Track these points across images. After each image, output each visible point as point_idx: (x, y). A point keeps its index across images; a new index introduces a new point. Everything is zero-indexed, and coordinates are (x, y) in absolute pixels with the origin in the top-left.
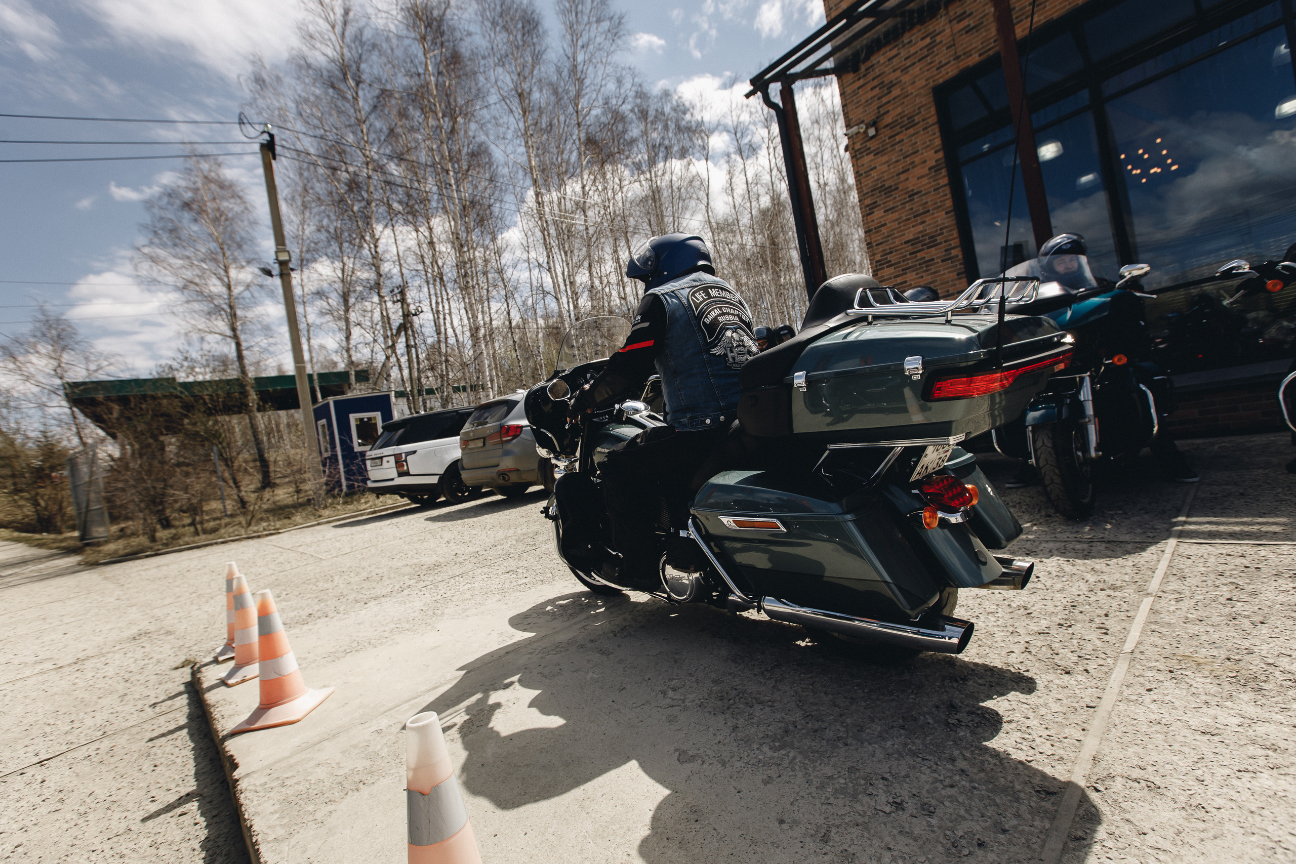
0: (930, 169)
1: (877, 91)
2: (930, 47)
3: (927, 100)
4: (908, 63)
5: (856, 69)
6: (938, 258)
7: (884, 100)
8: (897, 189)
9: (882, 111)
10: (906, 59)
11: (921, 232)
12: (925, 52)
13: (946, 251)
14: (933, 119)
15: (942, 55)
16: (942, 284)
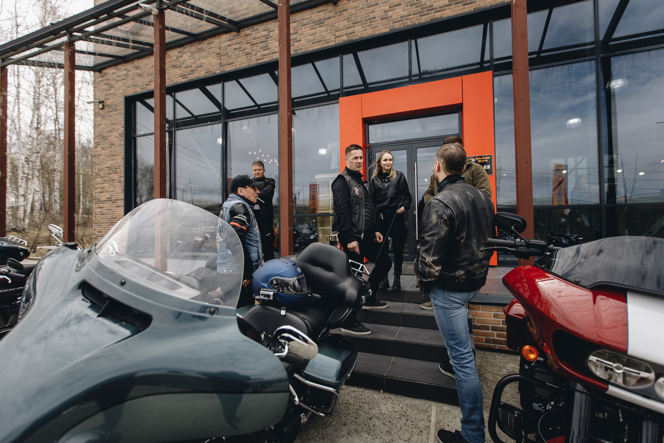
0: (120, 134)
1: (106, 86)
2: (126, 75)
3: (122, 100)
4: (119, 79)
5: (100, 71)
6: (117, 180)
7: (109, 92)
8: (107, 139)
9: (108, 97)
10: (118, 77)
11: (112, 164)
12: (124, 78)
13: (120, 177)
14: (123, 111)
15: (129, 82)
16: (116, 193)
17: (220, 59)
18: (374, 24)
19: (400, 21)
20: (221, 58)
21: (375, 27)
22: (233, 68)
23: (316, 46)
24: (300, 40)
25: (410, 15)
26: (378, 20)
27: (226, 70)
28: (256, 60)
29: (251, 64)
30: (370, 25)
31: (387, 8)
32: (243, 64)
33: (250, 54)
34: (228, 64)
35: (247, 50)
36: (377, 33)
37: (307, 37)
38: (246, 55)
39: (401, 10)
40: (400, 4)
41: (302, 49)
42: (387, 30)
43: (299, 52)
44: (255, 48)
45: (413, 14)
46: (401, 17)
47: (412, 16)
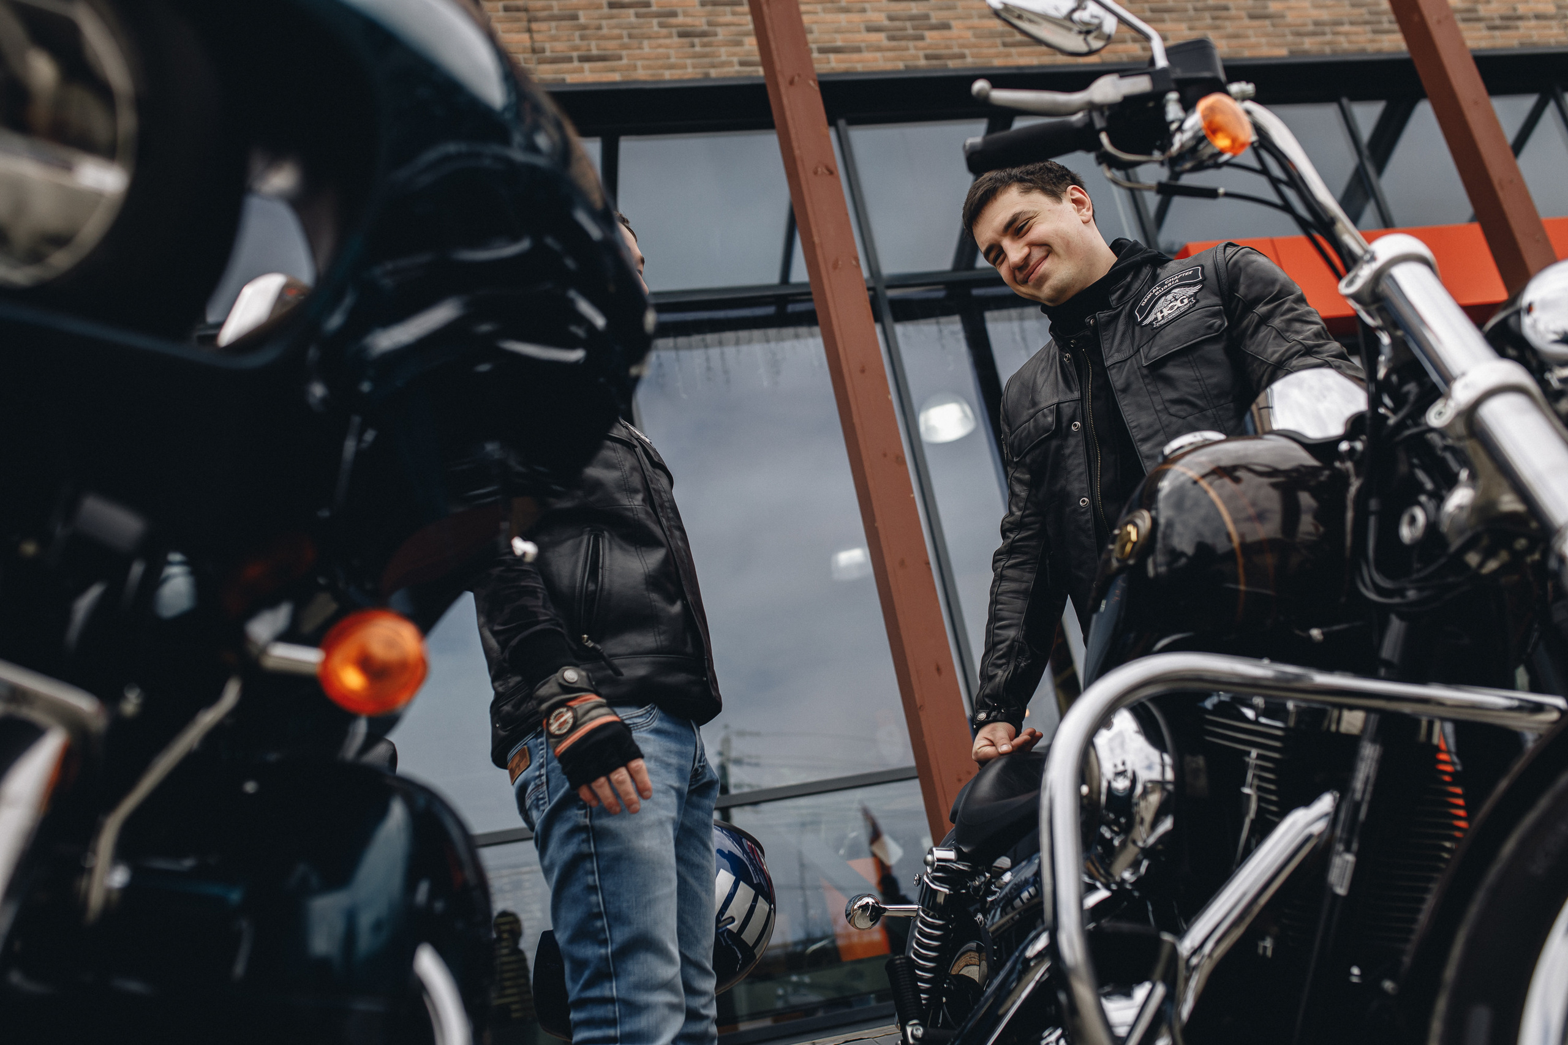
17: (529, 30)
18: (1230, 27)
19: (1314, 34)
20: (535, 26)
21: (1236, 36)
22: (616, 77)
23: (1021, 55)
24: (946, 26)
25: (1341, 24)
26: (1240, 18)
27: (570, 78)
28: (742, 64)
29: (714, 73)
30: (1217, 28)
32: (671, 67)
33: (703, 34)
34: (584, 59)
35: (680, 20)
36: (1247, 54)
37: (976, 22)
38: (682, 35)
41: (962, 56)
43: (951, 64)
44: (729, 18)
45: (1352, 23)
46: (1316, 23)
47: (1346, 28)
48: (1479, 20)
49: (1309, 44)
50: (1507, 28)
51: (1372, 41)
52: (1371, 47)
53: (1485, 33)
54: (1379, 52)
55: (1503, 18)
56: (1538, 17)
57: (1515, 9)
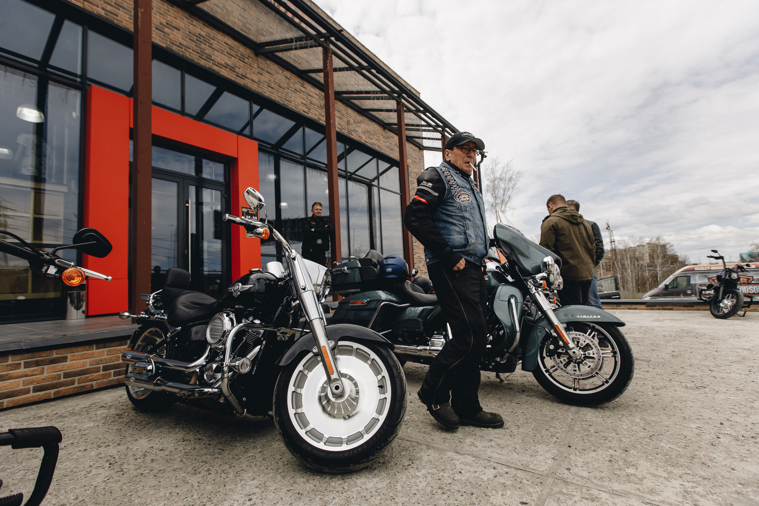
19: (178, 46)
25: (190, 49)
31: (164, 22)
39: (180, 36)
40: (179, 30)
42: (164, 46)
45: (193, 50)
46: (180, 43)
47: (191, 51)
48: (235, 72)
49: (174, 48)
50: (242, 78)
51: (198, 59)
52: (196, 60)
53: (235, 76)
54: (198, 63)
55: (242, 75)
56: (252, 80)
57: (246, 75)
